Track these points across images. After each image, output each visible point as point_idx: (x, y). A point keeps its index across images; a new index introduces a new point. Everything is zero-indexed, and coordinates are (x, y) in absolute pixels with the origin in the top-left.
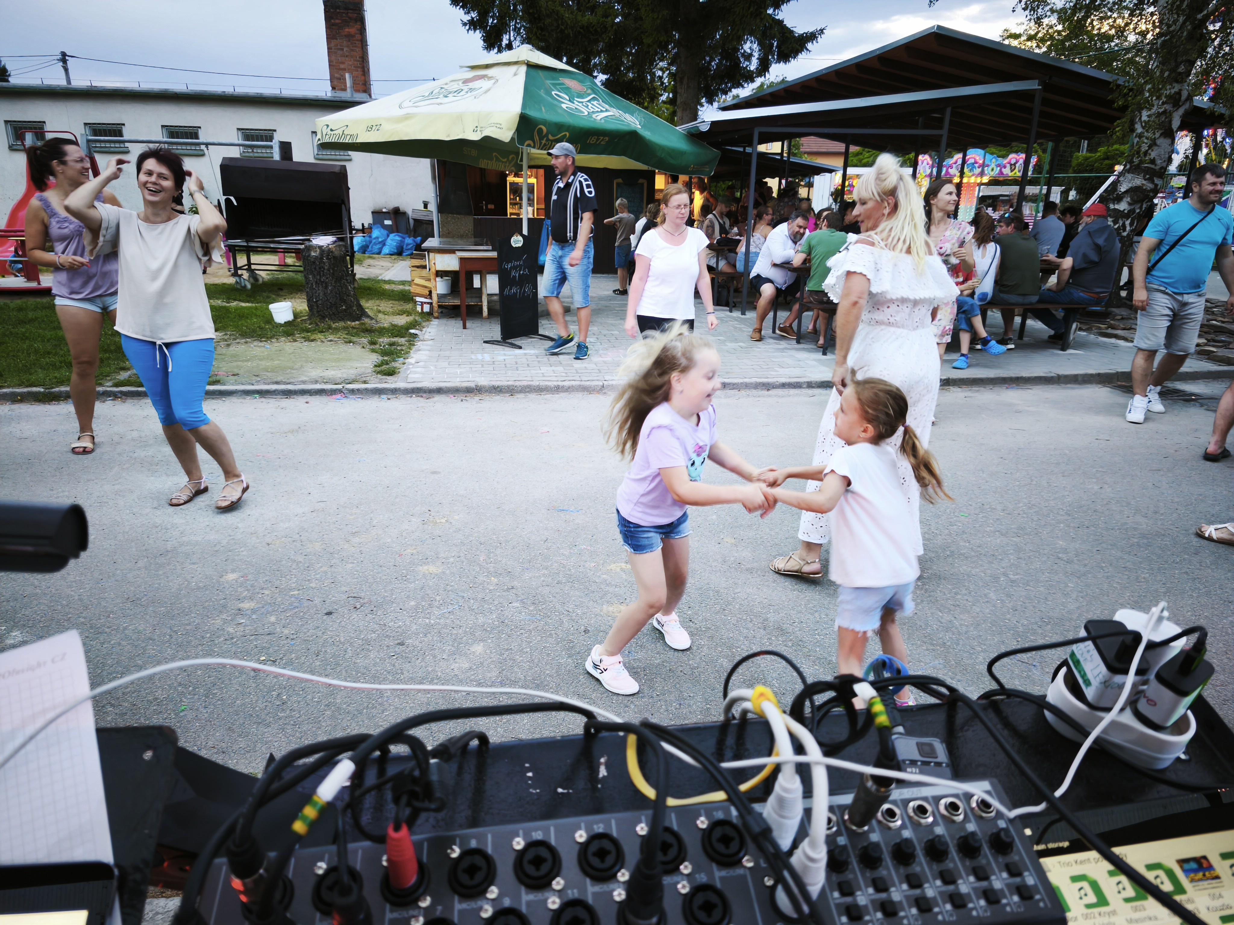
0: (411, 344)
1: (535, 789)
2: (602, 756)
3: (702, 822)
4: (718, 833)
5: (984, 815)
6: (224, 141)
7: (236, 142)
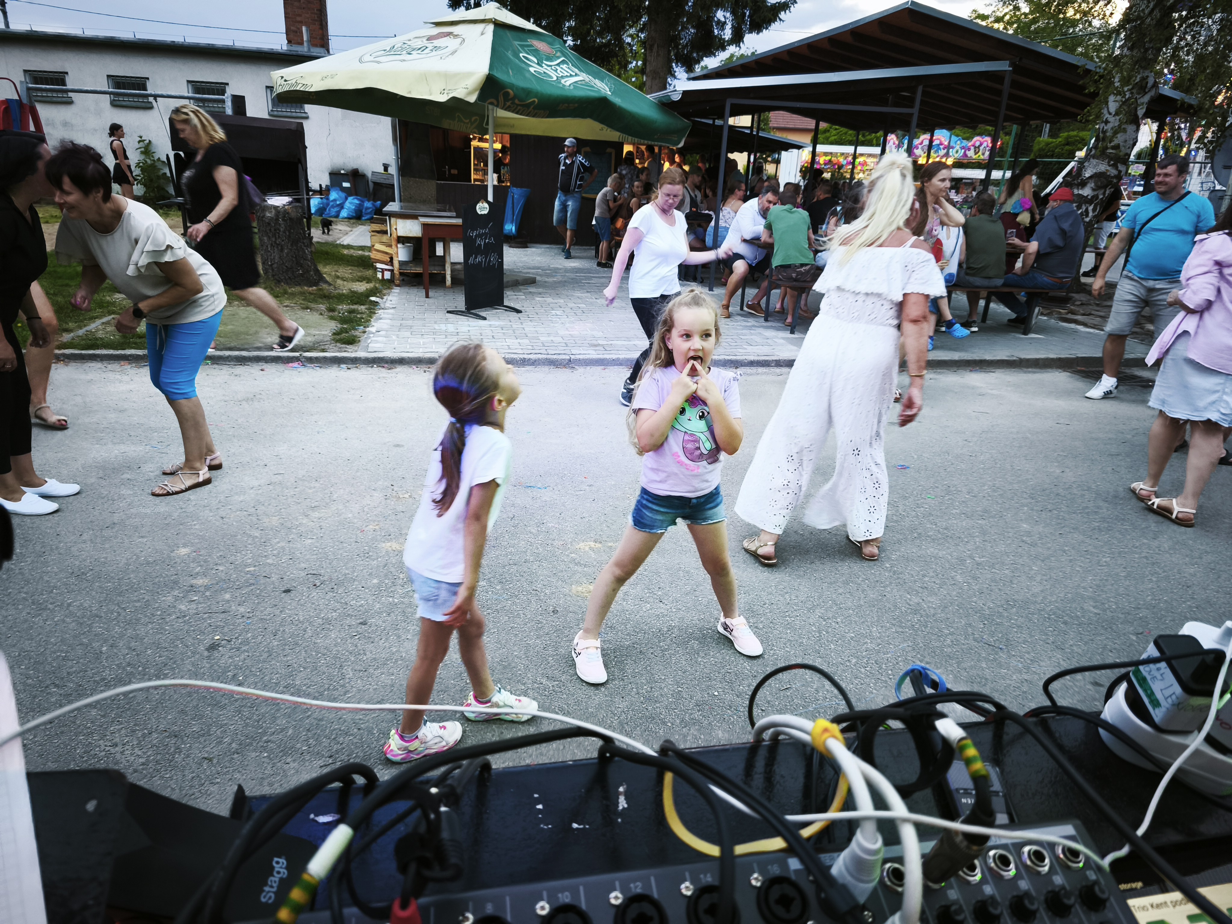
0: (372, 313)
1: (547, 825)
2: (622, 785)
3: (756, 879)
4: (776, 892)
5: (1070, 864)
6: (173, 94)
7: (186, 94)
